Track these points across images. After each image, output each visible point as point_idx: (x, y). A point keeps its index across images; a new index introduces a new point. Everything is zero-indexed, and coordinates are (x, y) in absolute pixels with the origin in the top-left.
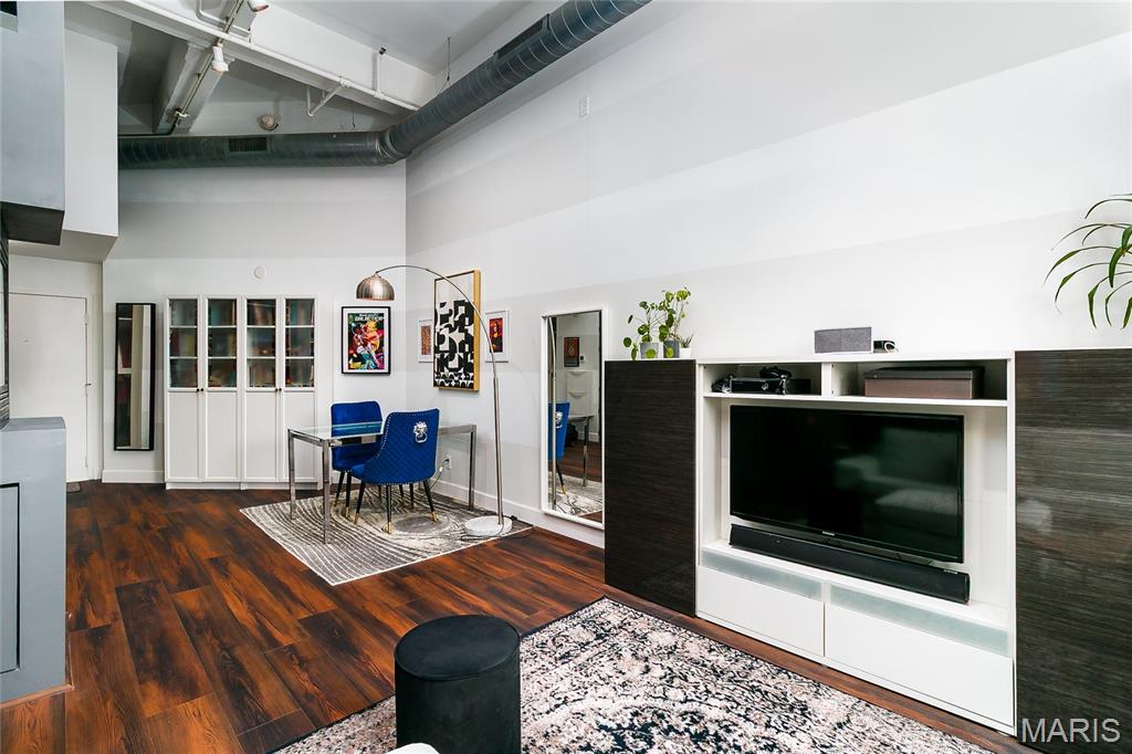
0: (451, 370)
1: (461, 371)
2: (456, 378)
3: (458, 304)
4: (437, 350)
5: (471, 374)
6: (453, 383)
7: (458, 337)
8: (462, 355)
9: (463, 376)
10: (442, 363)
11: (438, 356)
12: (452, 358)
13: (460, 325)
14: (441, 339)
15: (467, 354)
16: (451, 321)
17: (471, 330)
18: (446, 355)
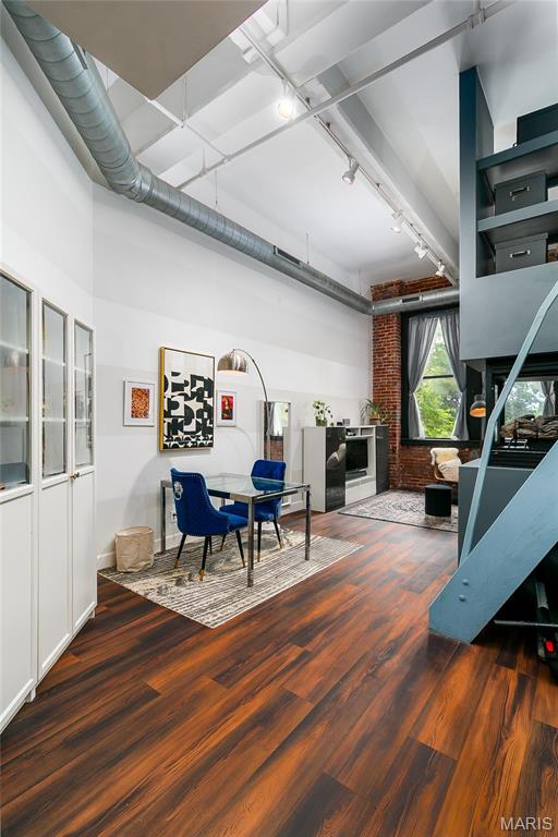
0: (186, 433)
1: (200, 433)
2: (194, 440)
3: (194, 378)
4: (167, 414)
5: (210, 436)
6: (190, 444)
7: (195, 405)
8: (200, 421)
9: (202, 438)
10: (175, 427)
11: (170, 420)
12: (188, 422)
13: (199, 396)
14: (173, 405)
15: (206, 420)
16: (187, 390)
17: (210, 401)
18: (180, 420)
